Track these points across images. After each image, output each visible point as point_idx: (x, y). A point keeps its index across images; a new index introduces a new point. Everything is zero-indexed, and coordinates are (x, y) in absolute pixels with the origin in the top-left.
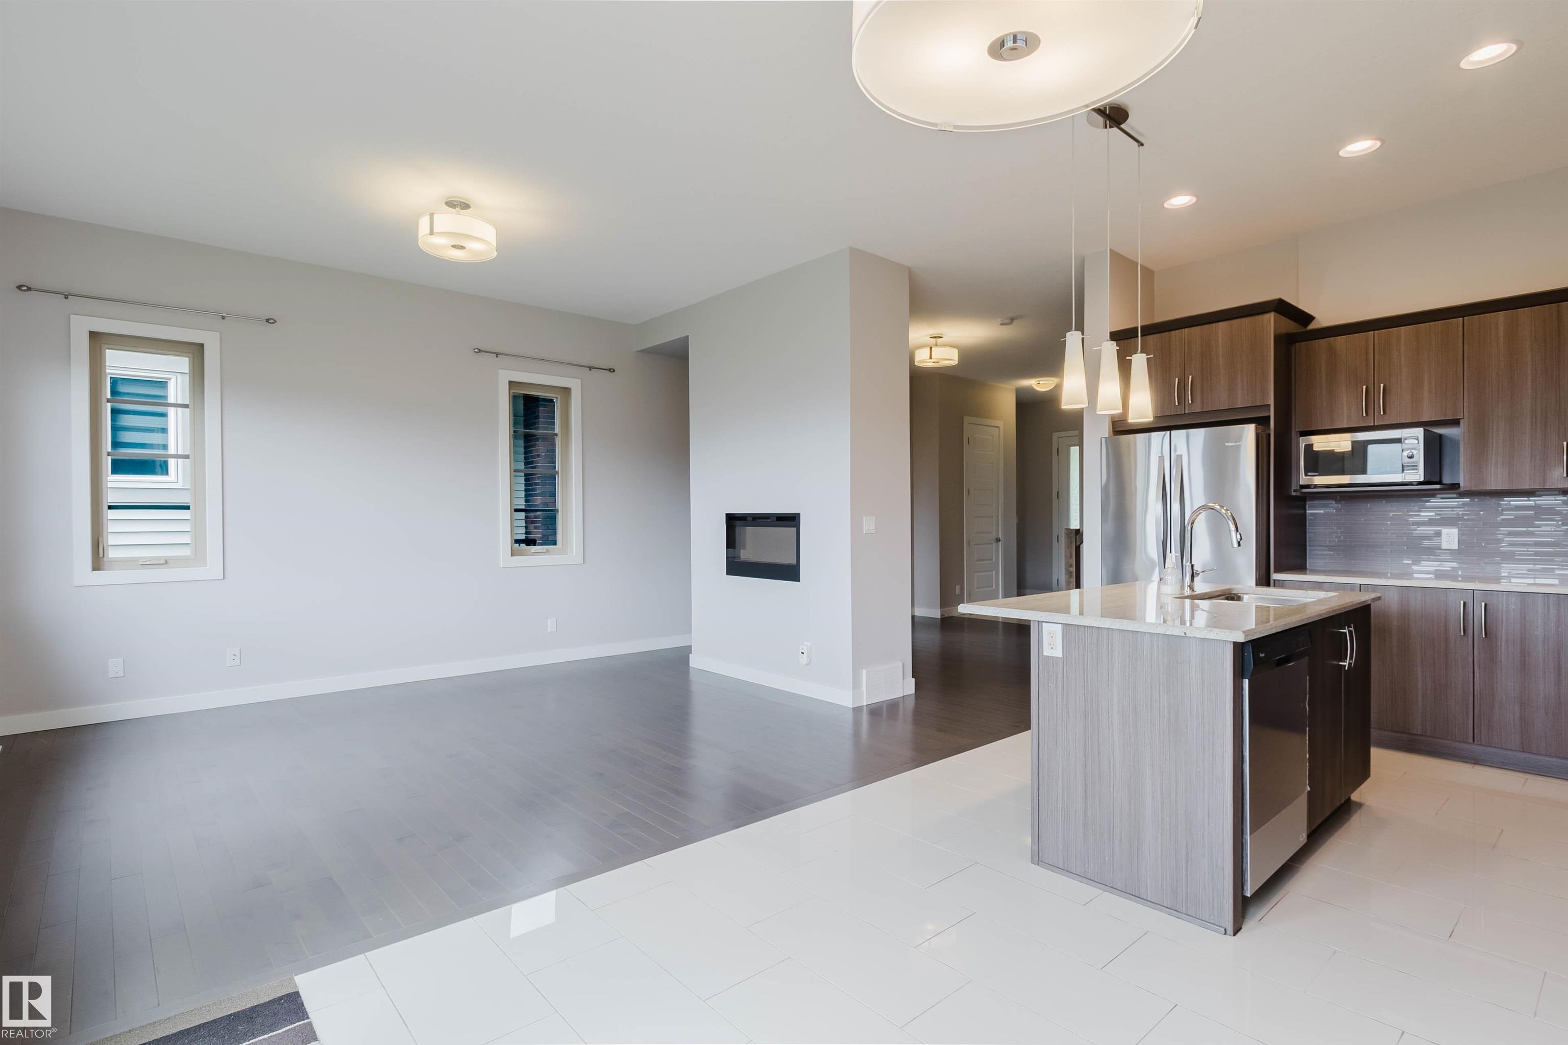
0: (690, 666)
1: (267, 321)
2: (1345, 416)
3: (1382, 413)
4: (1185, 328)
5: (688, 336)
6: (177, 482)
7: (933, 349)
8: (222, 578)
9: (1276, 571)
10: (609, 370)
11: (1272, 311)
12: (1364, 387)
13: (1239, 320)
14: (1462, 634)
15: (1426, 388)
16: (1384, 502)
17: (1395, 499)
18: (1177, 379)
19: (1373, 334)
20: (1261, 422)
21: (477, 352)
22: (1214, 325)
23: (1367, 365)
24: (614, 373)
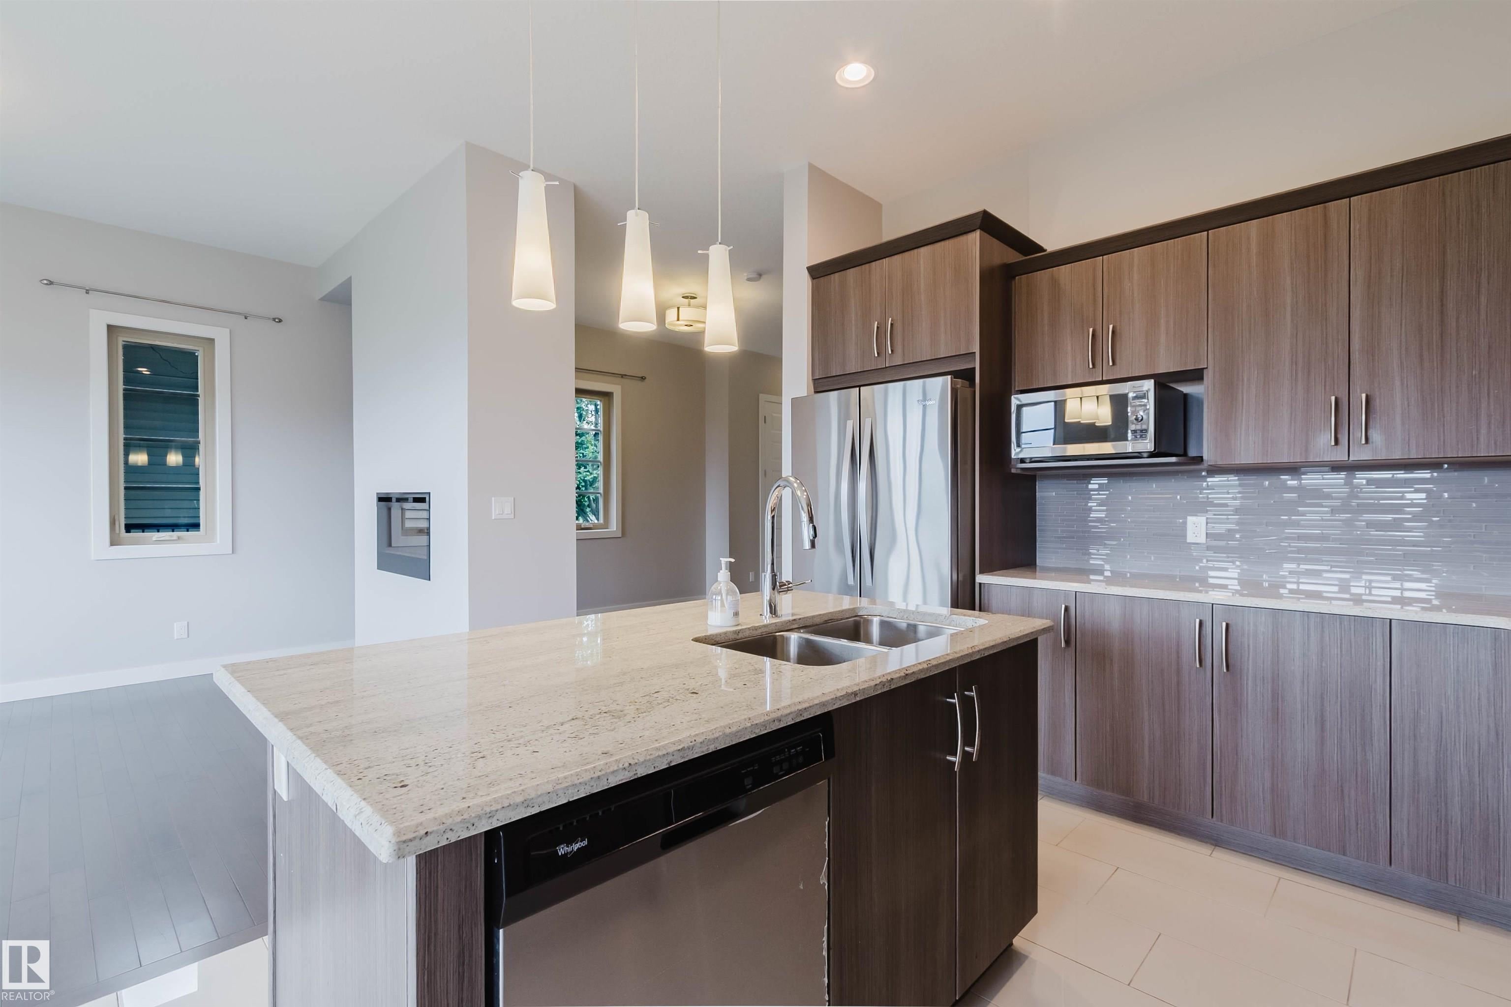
2: (1070, 369)
3: (1111, 364)
4: (885, 258)
5: (351, 277)
7: (680, 309)
9: (981, 572)
10: (273, 320)
11: (978, 229)
12: (1091, 330)
13: (942, 243)
14: (1198, 666)
15: (1163, 328)
16: (1122, 482)
17: (1134, 478)
18: (876, 323)
19: (1102, 259)
20: (966, 375)
22: (916, 251)
23: (1095, 301)
24: (281, 323)
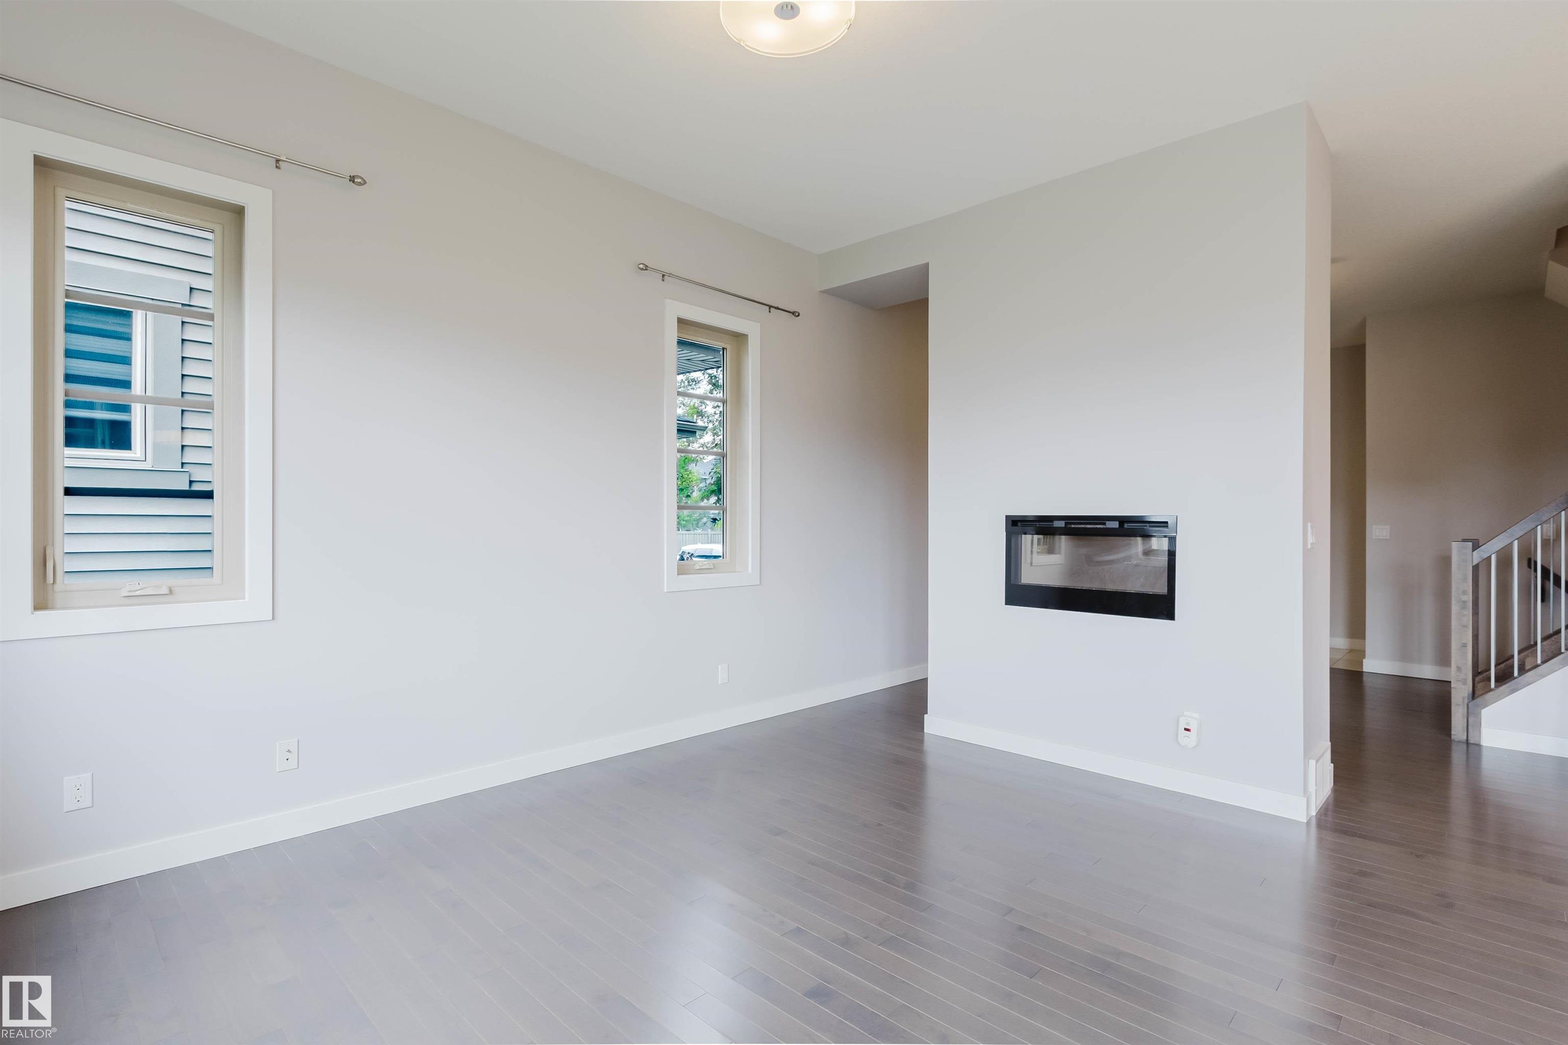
0: (925, 731)
1: (352, 179)
5: (927, 264)
6: (146, 461)
8: (271, 619)
10: (793, 313)
21: (642, 269)
24: (799, 317)
